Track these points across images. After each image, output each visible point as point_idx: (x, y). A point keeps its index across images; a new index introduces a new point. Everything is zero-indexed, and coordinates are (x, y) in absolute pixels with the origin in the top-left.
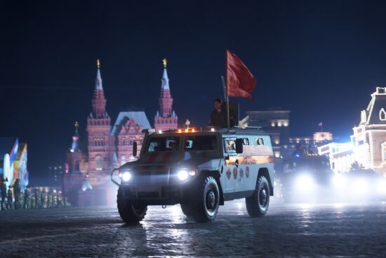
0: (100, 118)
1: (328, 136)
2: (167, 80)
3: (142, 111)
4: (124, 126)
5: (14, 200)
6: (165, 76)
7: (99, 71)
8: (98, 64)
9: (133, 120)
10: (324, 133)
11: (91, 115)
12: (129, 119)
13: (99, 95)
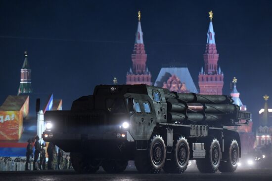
0: (140, 74)
2: (213, 34)
3: (185, 67)
4: (166, 83)
5: (47, 159)
6: (211, 29)
7: (140, 23)
8: (139, 16)
9: (175, 77)
11: (131, 71)
12: (171, 76)
13: (140, 49)
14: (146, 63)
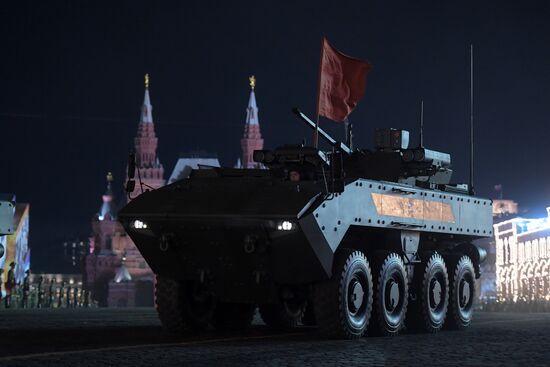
0: (147, 168)
1: (510, 207)
2: (256, 110)
3: (214, 158)
6: (253, 103)
7: (147, 92)
8: (147, 81)
10: (505, 202)
13: (147, 130)
14: (157, 151)
